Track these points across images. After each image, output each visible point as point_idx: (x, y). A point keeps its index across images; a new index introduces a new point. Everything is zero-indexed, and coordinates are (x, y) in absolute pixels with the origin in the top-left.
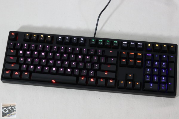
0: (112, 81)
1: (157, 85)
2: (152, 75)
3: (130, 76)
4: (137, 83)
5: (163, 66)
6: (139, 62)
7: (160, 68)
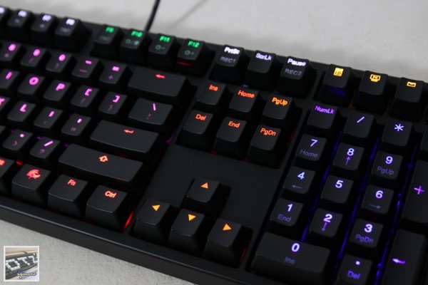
0: (112, 195)
1: (324, 253)
2: (313, 201)
3: (206, 186)
4: (227, 228)
5: (384, 171)
6: (266, 132)
7: (363, 178)
